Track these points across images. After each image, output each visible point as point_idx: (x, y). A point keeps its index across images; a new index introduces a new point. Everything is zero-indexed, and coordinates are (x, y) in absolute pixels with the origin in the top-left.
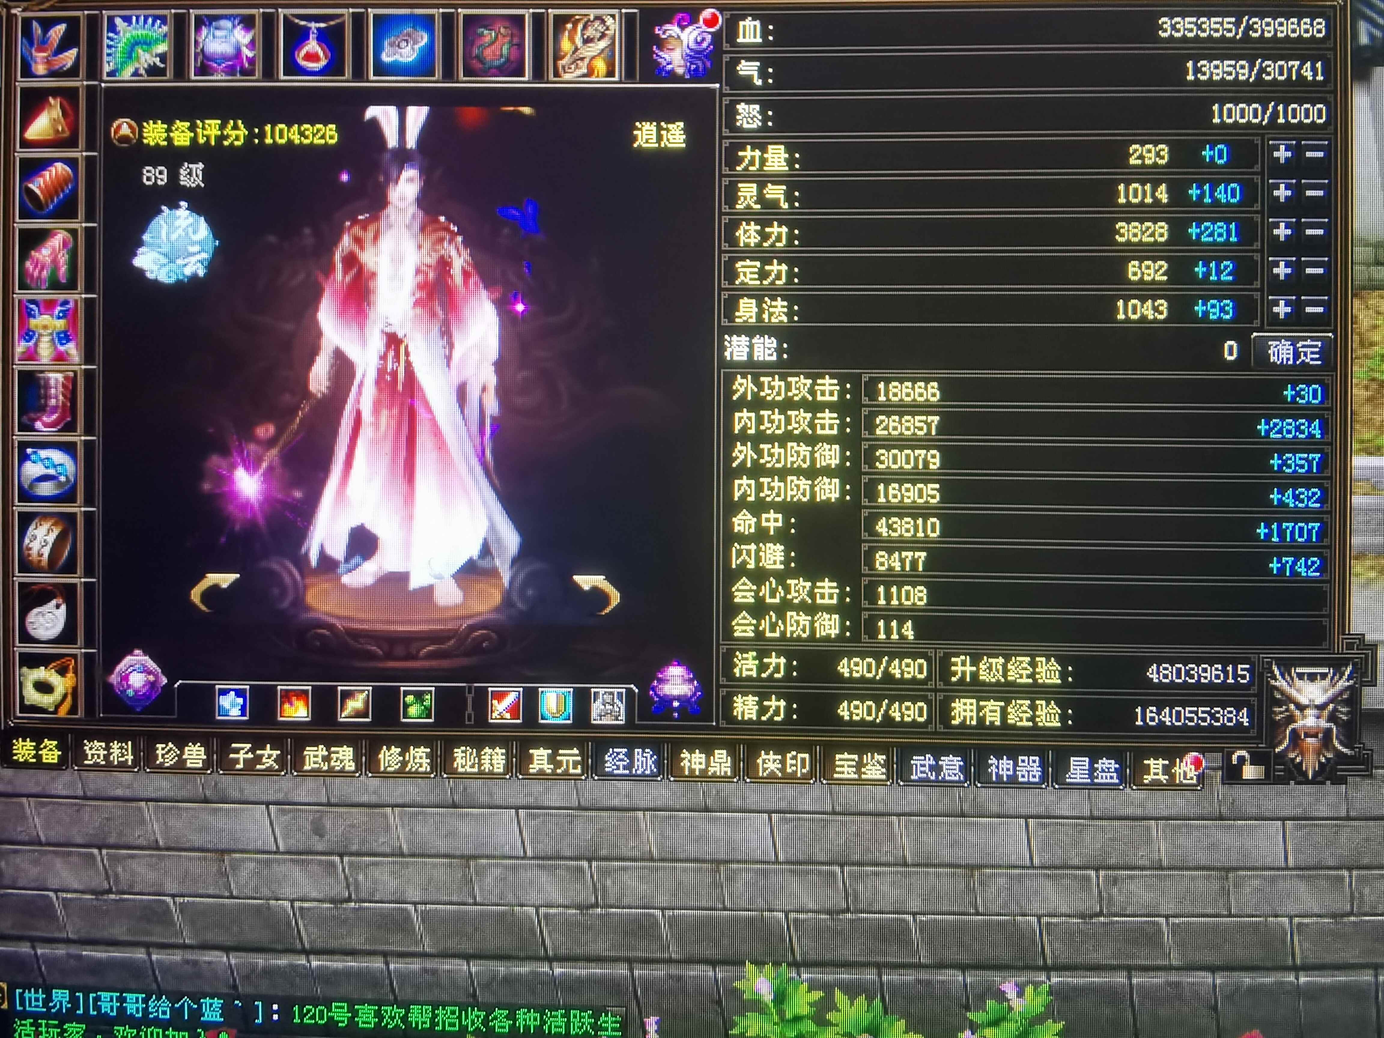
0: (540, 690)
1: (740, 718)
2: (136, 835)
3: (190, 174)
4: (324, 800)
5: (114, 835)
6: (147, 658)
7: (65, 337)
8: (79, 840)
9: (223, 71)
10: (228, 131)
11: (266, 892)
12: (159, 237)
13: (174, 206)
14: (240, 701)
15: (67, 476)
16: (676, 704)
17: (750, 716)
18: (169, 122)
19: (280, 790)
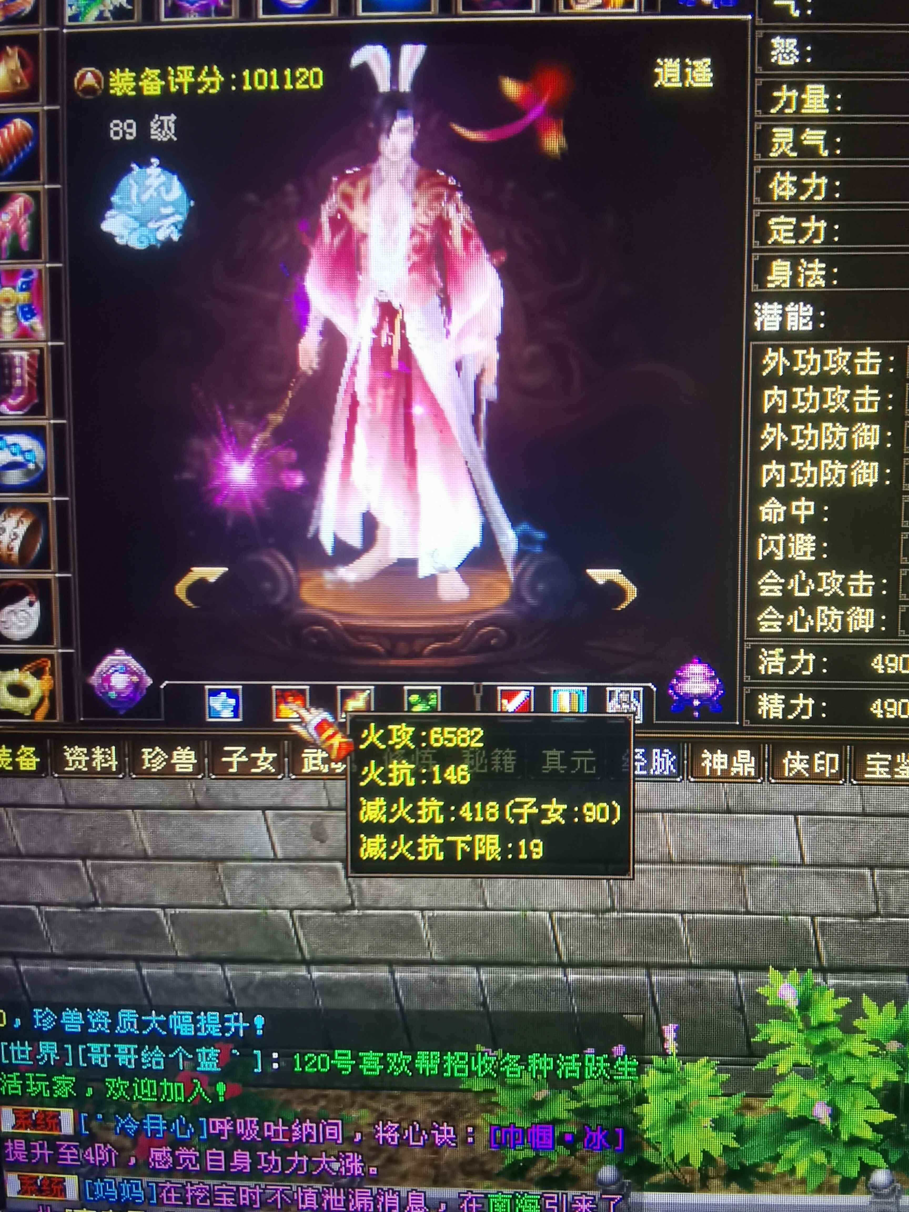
0: (552, 688)
1: (765, 717)
2: (122, 845)
3: (161, 126)
4: (325, 804)
5: (98, 844)
6: (129, 658)
7: (28, 311)
8: (61, 851)
9: (195, 11)
10: (202, 78)
11: (263, 901)
12: (129, 198)
13: (144, 164)
14: (233, 701)
15: (35, 463)
16: (696, 703)
17: (776, 715)
18: (138, 70)
19: (277, 794)
